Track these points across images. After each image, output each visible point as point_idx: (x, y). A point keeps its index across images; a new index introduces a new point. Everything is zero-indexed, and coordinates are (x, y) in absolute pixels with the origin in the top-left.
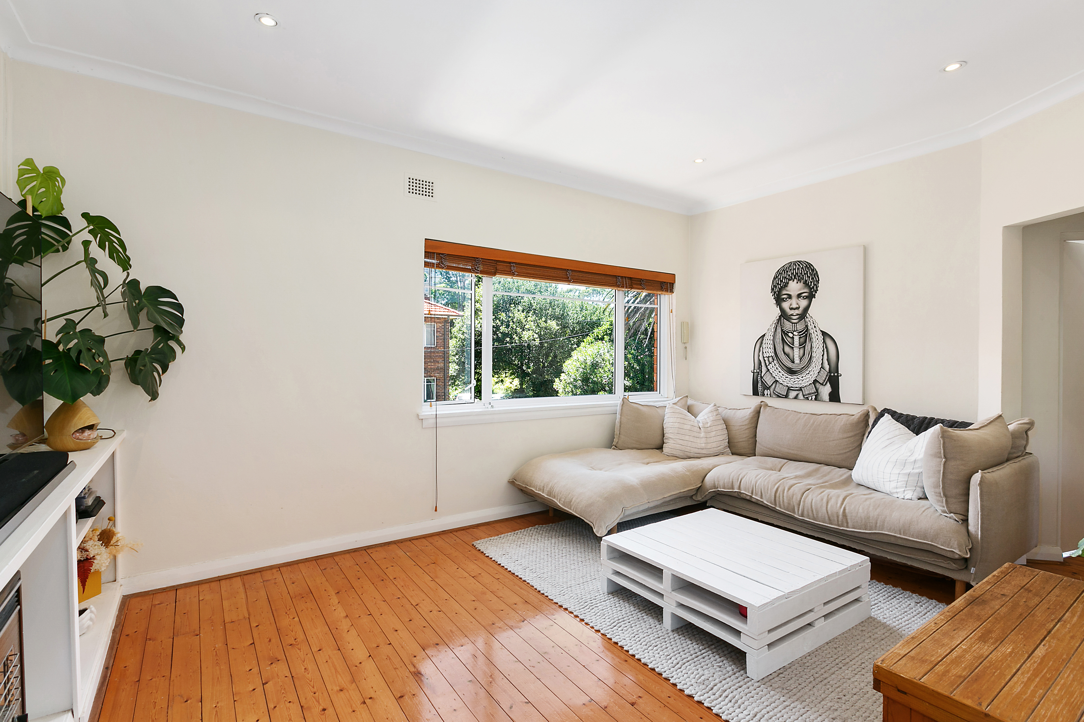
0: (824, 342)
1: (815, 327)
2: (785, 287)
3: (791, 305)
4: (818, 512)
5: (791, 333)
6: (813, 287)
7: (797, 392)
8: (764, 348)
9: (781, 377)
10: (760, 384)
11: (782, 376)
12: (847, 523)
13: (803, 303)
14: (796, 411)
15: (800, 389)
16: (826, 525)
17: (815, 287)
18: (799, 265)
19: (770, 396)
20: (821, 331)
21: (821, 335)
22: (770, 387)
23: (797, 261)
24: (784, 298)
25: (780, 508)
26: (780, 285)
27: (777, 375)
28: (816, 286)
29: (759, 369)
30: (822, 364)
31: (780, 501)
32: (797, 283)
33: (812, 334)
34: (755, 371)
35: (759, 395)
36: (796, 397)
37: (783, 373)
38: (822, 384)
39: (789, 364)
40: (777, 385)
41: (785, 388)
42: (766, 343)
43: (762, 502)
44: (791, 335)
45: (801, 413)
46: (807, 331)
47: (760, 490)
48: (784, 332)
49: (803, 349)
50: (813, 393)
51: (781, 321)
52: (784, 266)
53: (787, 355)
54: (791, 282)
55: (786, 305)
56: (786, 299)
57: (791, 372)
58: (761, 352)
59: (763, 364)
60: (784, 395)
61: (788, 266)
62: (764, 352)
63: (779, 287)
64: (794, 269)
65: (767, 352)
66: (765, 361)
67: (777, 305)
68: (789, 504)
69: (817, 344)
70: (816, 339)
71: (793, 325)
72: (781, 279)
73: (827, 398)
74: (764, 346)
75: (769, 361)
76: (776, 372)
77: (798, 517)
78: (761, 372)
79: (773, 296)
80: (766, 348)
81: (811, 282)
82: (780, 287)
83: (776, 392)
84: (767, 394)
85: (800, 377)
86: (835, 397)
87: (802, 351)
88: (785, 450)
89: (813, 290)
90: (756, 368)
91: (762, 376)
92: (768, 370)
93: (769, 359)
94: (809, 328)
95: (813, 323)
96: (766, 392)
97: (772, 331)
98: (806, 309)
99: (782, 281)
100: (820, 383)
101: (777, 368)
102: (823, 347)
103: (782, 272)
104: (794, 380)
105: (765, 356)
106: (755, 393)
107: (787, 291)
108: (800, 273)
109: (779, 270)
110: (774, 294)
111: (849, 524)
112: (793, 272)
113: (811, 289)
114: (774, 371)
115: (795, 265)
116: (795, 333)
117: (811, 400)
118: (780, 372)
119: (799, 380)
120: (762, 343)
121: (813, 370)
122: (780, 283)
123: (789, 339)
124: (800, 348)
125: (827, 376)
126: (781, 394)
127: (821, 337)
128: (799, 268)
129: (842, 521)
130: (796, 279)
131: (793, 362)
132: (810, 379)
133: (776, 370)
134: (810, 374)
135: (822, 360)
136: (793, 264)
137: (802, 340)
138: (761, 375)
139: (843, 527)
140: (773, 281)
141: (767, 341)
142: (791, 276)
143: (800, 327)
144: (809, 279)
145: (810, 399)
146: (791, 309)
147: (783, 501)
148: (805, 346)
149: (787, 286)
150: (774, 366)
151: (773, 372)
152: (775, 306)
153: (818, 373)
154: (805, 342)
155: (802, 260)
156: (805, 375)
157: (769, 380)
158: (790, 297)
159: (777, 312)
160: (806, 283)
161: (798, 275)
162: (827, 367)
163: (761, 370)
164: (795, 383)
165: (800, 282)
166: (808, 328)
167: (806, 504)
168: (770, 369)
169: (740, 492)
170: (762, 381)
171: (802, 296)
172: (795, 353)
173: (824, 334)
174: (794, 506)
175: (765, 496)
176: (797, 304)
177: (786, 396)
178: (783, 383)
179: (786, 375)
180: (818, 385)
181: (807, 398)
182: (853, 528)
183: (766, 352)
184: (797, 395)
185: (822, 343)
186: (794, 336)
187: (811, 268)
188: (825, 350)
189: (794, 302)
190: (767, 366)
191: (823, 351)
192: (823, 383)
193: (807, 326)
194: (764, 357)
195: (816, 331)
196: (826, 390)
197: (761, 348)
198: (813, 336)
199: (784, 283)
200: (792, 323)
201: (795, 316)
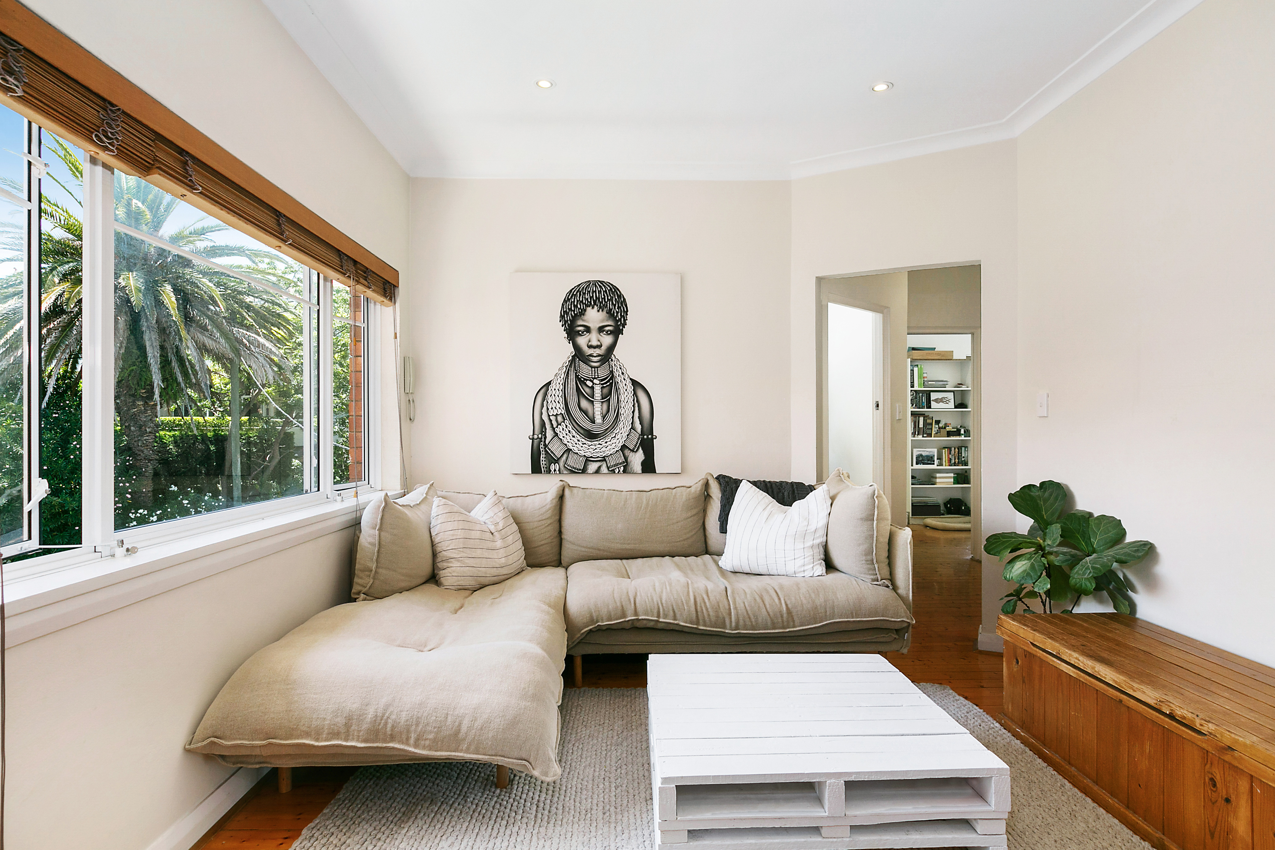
0: (635, 394)
1: (623, 373)
2: (581, 316)
3: (589, 341)
4: (757, 618)
5: (590, 380)
6: (620, 320)
7: (598, 464)
8: (549, 402)
9: (576, 444)
10: (544, 456)
11: (577, 442)
12: (794, 621)
13: (607, 340)
14: (616, 489)
15: (604, 459)
16: (769, 631)
17: (622, 319)
18: (600, 286)
19: (560, 473)
20: (631, 379)
21: (631, 385)
22: (559, 459)
23: (599, 281)
24: (580, 331)
25: (705, 626)
26: (574, 311)
27: (570, 441)
28: (624, 318)
29: (542, 434)
30: (632, 423)
31: (704, 617)
32: (598, 311)
33: (620, 383)
34: (536, 437)
35: (541, 473)
36: (598, 471)
37: (579, 438)
38: (632, 451)
39: (587, 425)
40: (570, 456)
41: (581, 459)
42: (553, 395)
43: (677, 624)
44: (589, 383)
45: (622, 491)
46: (611, 379)
47: (671, 608)
48: (580, 380)
49: (607, 403)
50: (621, 464)
51: (575, 363)
52: (580, 285)
53: (585, 412)
54: (589, 309)
55: (582, 341)
56: (582, 333)
57: (591, 436)
58: (545, 408)
59: (548, 426)
60: (580, 470)
61: (585, 285)
62: (550, 408)
63: (571, 314)
64: (593, 292)
65: (554, 408)
66: (551, 421)
67: (569, 340)
68: (717, 617)
69: (625, 396)
70: (625, 391)
71: (593, 369)
72: (576, 303)
73: (637, 467)
74: (550, 399)
75: (557, 421)
76: (567, 437)
77: (730, 632)
78: (545, 438)
79: (563, 326)
80: (553, 402)
81: (617, 313)
82: (573, 315)
83: (568, 466)
84: (555, 470)
85: (602, 442)
86: (649, 467)
87: (605, 406)
88: (617, 546)
89: (619, 323)
90: (536, 432)
91: (547, 443)
92: (556, 434)
93: (557, 418)
94: (615, 374)
95: (621, 368)
96: (552, 467)
97: (562, 377)
98: (611, 349)
99: (576, 306)
100: (630, 449)
101: (569, 432)
102: (634, 400)
103: (577, 293)
104: (595, 447)
105: (550, 414)
106: (536, 469)
107: (583, 320)
108: (602, 298)
109: (571, 291)
110: (565, 324)
111: (796, 622)
112: (593, 296)
113: (617, 321)
114: (565, 435)
115: (596, 286)
116: (596, 381)
117: (618, 472)
118: (574, 437)
119: (601, 446)
120: (545, 394)
121: (620, 432)
122: (573, 309)
123: (587, 390)
124: (602, 402)
125: (638, 439)
126: (575, 469)
127: (630, 388)
128: (601, 291)
129: (788, 622)
130: (597, 306)
131: (593, 422)
132: (617, 444)
133: (568, 434)
134: (617, 437)
135: (633, 418)
136: (593, 284)
137: (606, 391)
138: (545, 442)
139: (789, 628)
140: (563, 305)
141: (554, 392)
142: (589, 300)
143: (603, 372)
144: (615, 308)
145: (616, 472)
146: (590, 347)
147: (709, 615)
148: (610, 398)
149: (584, 315)
150: (565, 428)
151: (564, 437)
152: (566, 341)
153: (628, 435)
154: (610, 393)
155: (606, 281)
156: (609, 440)
157: (557, 449)
158: (588, 329)
159: (569, 350)
160: (609, 312)
161: (599, 300)
162: (638, 427)
163: (545, 435)
164: (596, 451)
165: (602, 311)
166: (613, 375)
167: (739, 611)
168: (558, 432)
169: (638, 620)
170: (546, 451)
171: (604, 331)
172: (596, 409)
173: (635, 383)
174: (724, 618)
175: (681, 614)
176: (599, 341)
177: (584, 471)
178: (578, 452)
179: (583, 440)
180: (627, 452)
181: (613, 471)
182: (801, 626)
183: (552, 408)
184: (600, 467)
185: (632, 395)
186: (594, 386)
187: (617, 293)
188: (636, 405)
189: (594, 338)
190: (554, 429)
191: (633, 406)
192: (634, 449)
193: (612, 372)
194: (549, 416)
195: (624, 379)
196: (637, 459)
197: (545, 403)
198: (621, 386)
199: (579, 309)
200: (592, 367)
201: (595, 357)
